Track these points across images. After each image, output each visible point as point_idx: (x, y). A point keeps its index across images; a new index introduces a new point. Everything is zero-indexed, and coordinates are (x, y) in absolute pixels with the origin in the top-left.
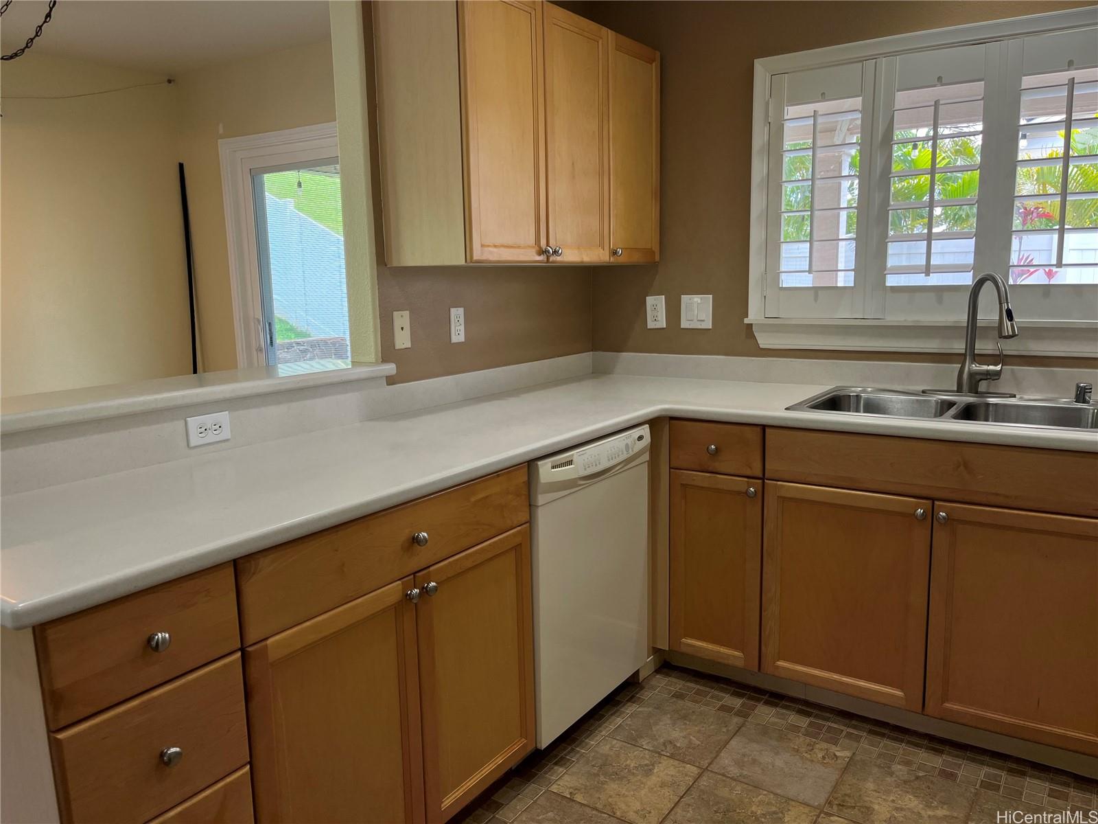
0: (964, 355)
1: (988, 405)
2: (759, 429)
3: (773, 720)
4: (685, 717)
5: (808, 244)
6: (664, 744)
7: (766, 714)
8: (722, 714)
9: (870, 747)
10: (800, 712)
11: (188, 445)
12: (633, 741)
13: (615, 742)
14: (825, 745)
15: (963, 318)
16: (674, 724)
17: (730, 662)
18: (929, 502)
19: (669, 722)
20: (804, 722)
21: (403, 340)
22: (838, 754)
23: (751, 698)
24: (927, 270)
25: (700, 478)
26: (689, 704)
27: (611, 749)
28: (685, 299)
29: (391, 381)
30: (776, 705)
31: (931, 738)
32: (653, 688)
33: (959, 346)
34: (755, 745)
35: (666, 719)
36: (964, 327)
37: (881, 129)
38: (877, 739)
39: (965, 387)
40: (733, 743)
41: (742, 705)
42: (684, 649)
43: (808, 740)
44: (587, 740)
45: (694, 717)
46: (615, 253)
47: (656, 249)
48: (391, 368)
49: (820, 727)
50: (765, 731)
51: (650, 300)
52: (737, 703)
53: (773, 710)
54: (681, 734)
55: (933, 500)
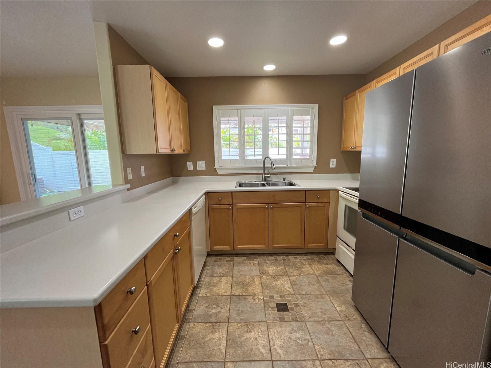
0: (263, 173)
1: (269, 183)
2: (231, 193)
3: (239, 260)
4: (220, 266)
5: (229, 150)
6: (220, 274)
7: (237, 259)
8: (228, 262)
9: (261, 259)
10: (243, 256)
11: (70, 220)
12: (212, 276)
13: (208, 277)
14: (252, 262)
15: (262, 165)
16: (219, 268)
17: (227, 249)
18: (268, 204)
19: (217, 268)
20: (245, 258)
21: (130, 177)
22: (256, 263)
23: (232, 257)
24: (255, 155)
25: (217, 206)
26: (219, 262)
27: (208, 279)
28: (198, 162)
29: (128, 190)
30: (238, 256)
31: (269, 254)
32: (208, 261)
33: (262, 171)
34: (239, 267)
35: (216, 267)
36: (262, 167)
37: (242, 125)
38: (261, 257)
39: (264, 180)
40: (234, 268)
41: (231, 259)
42: (214, 249)
43: (249, 262)
44: (201, 280)
45: (222, 265)
46: (184, 151)
47: (190, 150)
48: (129, 186)
49: (249, 258)
50: (239, 263)
51: (188, 163)
52: (229, 259)
53: (238, 258)
54: (223, 270)
55: (269, 204)
